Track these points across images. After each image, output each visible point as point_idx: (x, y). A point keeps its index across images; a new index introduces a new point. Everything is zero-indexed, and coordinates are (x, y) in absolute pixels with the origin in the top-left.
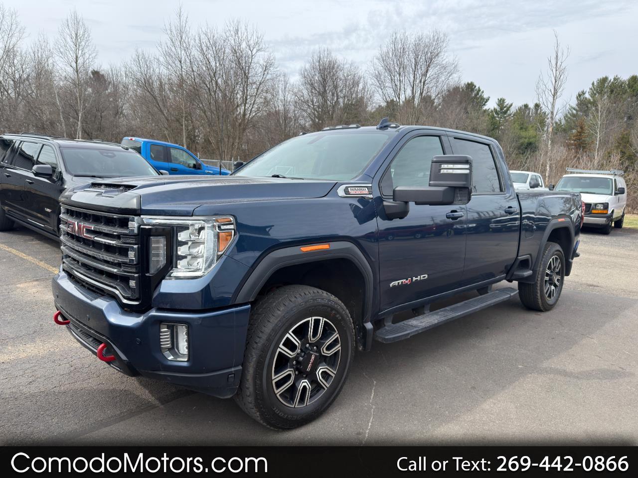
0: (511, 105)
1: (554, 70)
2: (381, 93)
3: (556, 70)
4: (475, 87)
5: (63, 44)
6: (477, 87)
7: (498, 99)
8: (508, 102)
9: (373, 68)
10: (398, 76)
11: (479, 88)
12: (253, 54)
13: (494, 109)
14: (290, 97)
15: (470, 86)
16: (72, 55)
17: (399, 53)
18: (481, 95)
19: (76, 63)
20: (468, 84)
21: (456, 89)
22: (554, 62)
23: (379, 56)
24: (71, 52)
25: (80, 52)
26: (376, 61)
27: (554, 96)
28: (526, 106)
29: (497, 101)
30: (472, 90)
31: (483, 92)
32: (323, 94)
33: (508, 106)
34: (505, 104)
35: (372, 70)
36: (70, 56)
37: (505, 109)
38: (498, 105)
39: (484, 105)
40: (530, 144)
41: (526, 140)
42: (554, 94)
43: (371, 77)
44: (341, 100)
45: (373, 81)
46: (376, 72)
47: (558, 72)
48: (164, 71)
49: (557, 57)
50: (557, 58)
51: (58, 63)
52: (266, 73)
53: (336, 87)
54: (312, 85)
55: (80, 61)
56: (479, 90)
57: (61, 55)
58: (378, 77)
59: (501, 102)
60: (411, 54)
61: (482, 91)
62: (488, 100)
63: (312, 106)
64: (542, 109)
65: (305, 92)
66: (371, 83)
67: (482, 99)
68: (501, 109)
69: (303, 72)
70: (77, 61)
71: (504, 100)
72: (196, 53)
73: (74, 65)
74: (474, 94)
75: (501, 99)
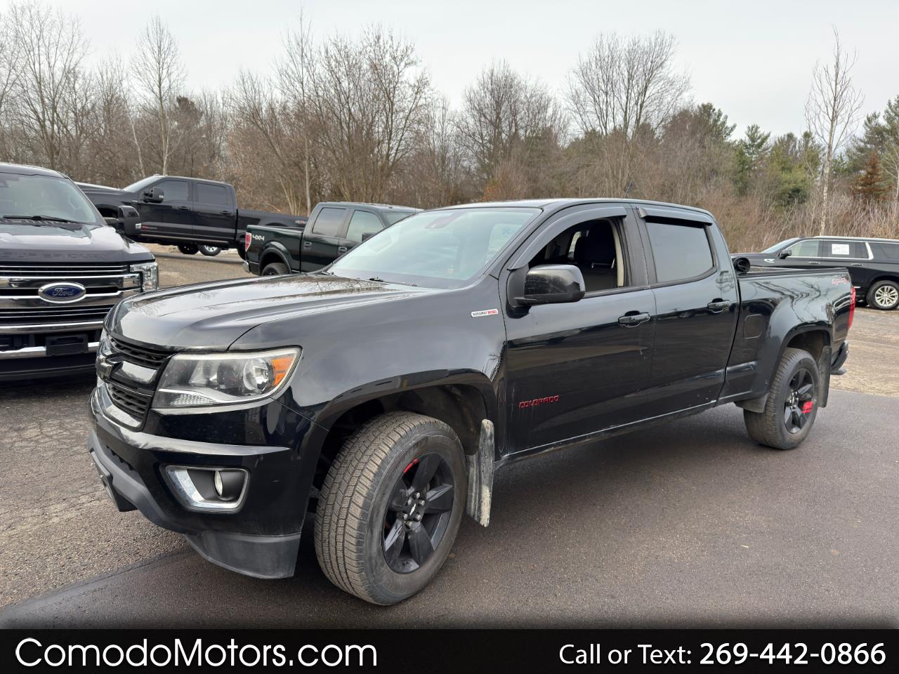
0: (768, 136)
1: (834, 83)
2: (580, 121)
3: (836, 84)
4: (714, 110)
5: (141, 62)
6: (716, 111)
7: (749, 127)
8: (763, 131)
9: (568, 85)
10: (604, 96)
11: (719, 110)
12: (400, 70)
13: (742, 141)
14: (450, 129)
15: (707, 109)
16: (154, 76)
17: (606, 63)
18: (723, 122)
19: (160, 87)
20: (703, 106)
21: (684, 114)
22: (832, 73)
23: (577, 69)
24: (152, 72)
25: (165, 71)
26: (573, 75)
27: (832, 121)
28: (790, 136)
29: (747, 130)
30: (709, 115)
31: (726, 117)
32: (496, 124)
33: (763, 137)
34: (760, 134)
35: (568, 90)
36: (151, 77)
37: (759, 141)
38: (748, 136)
39: (728, 135)
40: (797, 191)
41: (792, 186)
42: (833, 117)
43: (566, 98)
44: (521, 132)
45: (567, 103)
46: (573, 91)
47: (838, 86)
48: (278, 96)
49: (837, 65)
50: (838, 67)
51: (135, 87)
52: (418, 96)
53: (514, 113)
54: (480, 111)
55: (165, 84)
56: (720, 114)
57: (139, 76)
58: (576, 98)
59: (753, 131)
60: (623, 65)
61: (723, 115)
62: (733, 129)
63: (481, 141)
64: (814, 140)
65: (471, 121)
66: (565, 106)
67: (726, 127)
68: (753, 139)
69: (468, 94)
70: (160, 84)
71: (757, 128)
72: (321, 70)
73: (156, 89)
74: (711, 121)
75: (753, 127)
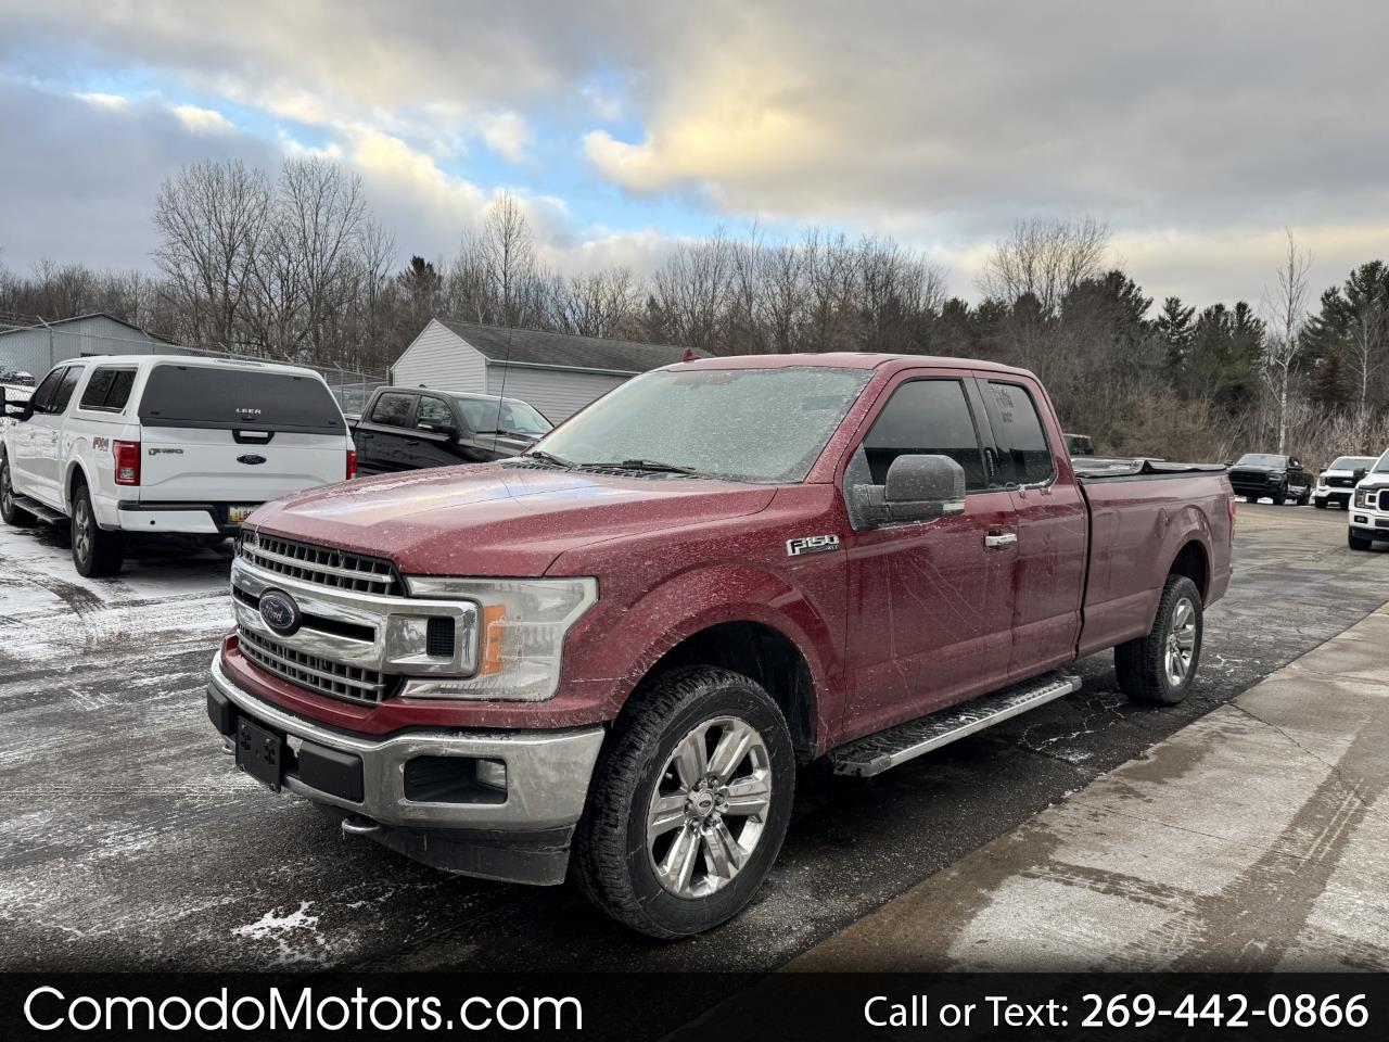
0: (1191, 310)
1: (1288, 286)
3: (1291, 288)
4: (1124, 279)
6: (1127, 281)
7: (1167, 300)
8: (1185, 305)
11: (1131, 281)
13: (1160, 318)
15: (1115, 279)
18: (1136, 296)
20: (1111, 274)
21: (1087, 284)
28: (1220, 308)
29: (1165, 304)
30: (1119, 285)
31: (1139, 289)
33: (1186, 312)
34: (1180, 309)
37: (1180, 318)
38: (1167, 310)
39: (1142, 312)
40: (1239, 388)
41: (1233, 382)
49: (1292, 266)
50: (1292, 269)
56: (1132, 286)
59: (1172, 306)
61: (1137, 286)
62: (1149, 303)
64: (1252, 313)
67: (1139, 301)
68: (1173, 319)
71: (1177, 301)
74: (1122, 292)
75: (1172, 300)
